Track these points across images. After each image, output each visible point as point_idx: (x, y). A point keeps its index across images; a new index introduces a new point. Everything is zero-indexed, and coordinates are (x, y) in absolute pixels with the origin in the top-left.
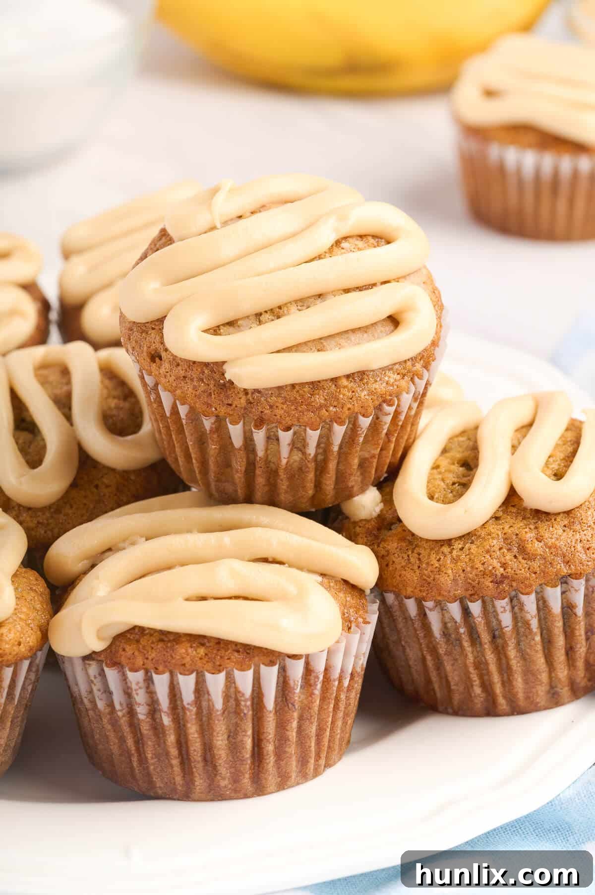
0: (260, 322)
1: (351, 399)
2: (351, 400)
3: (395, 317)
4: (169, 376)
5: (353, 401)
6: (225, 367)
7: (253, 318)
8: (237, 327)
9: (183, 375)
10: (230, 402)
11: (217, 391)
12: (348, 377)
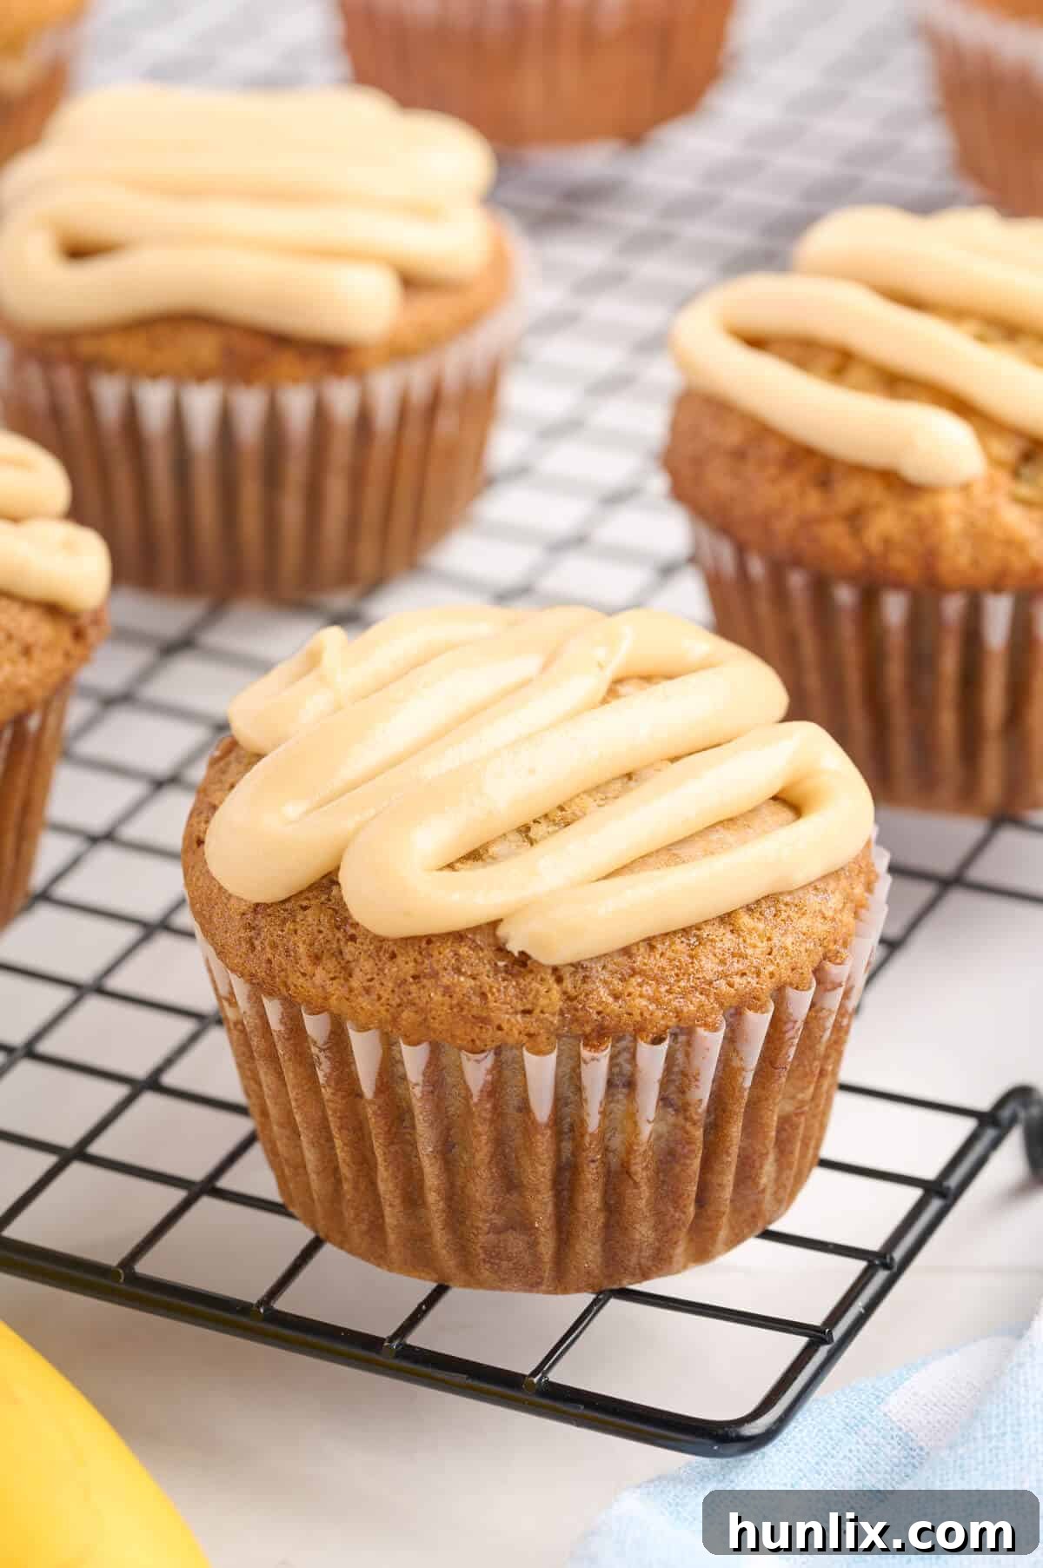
0: (531, 842)
1: (770, 954)
2: (770, 957)
3: (784, 796)
4: (377, 985)
5: (775, 958)
6: (501, 931)
7: (517, 837)
8: (489, 860)
9: (412, 972)
10: (529, 1006)
11: (497, 986)
12: (749, 909)
